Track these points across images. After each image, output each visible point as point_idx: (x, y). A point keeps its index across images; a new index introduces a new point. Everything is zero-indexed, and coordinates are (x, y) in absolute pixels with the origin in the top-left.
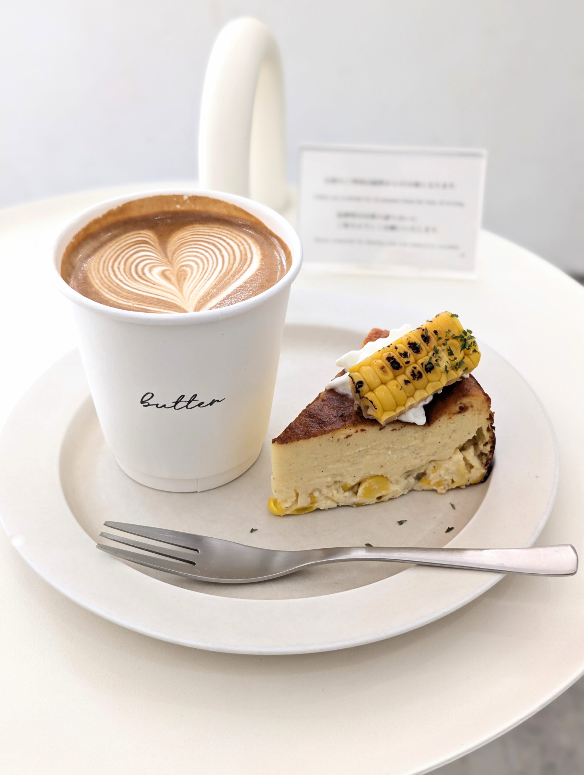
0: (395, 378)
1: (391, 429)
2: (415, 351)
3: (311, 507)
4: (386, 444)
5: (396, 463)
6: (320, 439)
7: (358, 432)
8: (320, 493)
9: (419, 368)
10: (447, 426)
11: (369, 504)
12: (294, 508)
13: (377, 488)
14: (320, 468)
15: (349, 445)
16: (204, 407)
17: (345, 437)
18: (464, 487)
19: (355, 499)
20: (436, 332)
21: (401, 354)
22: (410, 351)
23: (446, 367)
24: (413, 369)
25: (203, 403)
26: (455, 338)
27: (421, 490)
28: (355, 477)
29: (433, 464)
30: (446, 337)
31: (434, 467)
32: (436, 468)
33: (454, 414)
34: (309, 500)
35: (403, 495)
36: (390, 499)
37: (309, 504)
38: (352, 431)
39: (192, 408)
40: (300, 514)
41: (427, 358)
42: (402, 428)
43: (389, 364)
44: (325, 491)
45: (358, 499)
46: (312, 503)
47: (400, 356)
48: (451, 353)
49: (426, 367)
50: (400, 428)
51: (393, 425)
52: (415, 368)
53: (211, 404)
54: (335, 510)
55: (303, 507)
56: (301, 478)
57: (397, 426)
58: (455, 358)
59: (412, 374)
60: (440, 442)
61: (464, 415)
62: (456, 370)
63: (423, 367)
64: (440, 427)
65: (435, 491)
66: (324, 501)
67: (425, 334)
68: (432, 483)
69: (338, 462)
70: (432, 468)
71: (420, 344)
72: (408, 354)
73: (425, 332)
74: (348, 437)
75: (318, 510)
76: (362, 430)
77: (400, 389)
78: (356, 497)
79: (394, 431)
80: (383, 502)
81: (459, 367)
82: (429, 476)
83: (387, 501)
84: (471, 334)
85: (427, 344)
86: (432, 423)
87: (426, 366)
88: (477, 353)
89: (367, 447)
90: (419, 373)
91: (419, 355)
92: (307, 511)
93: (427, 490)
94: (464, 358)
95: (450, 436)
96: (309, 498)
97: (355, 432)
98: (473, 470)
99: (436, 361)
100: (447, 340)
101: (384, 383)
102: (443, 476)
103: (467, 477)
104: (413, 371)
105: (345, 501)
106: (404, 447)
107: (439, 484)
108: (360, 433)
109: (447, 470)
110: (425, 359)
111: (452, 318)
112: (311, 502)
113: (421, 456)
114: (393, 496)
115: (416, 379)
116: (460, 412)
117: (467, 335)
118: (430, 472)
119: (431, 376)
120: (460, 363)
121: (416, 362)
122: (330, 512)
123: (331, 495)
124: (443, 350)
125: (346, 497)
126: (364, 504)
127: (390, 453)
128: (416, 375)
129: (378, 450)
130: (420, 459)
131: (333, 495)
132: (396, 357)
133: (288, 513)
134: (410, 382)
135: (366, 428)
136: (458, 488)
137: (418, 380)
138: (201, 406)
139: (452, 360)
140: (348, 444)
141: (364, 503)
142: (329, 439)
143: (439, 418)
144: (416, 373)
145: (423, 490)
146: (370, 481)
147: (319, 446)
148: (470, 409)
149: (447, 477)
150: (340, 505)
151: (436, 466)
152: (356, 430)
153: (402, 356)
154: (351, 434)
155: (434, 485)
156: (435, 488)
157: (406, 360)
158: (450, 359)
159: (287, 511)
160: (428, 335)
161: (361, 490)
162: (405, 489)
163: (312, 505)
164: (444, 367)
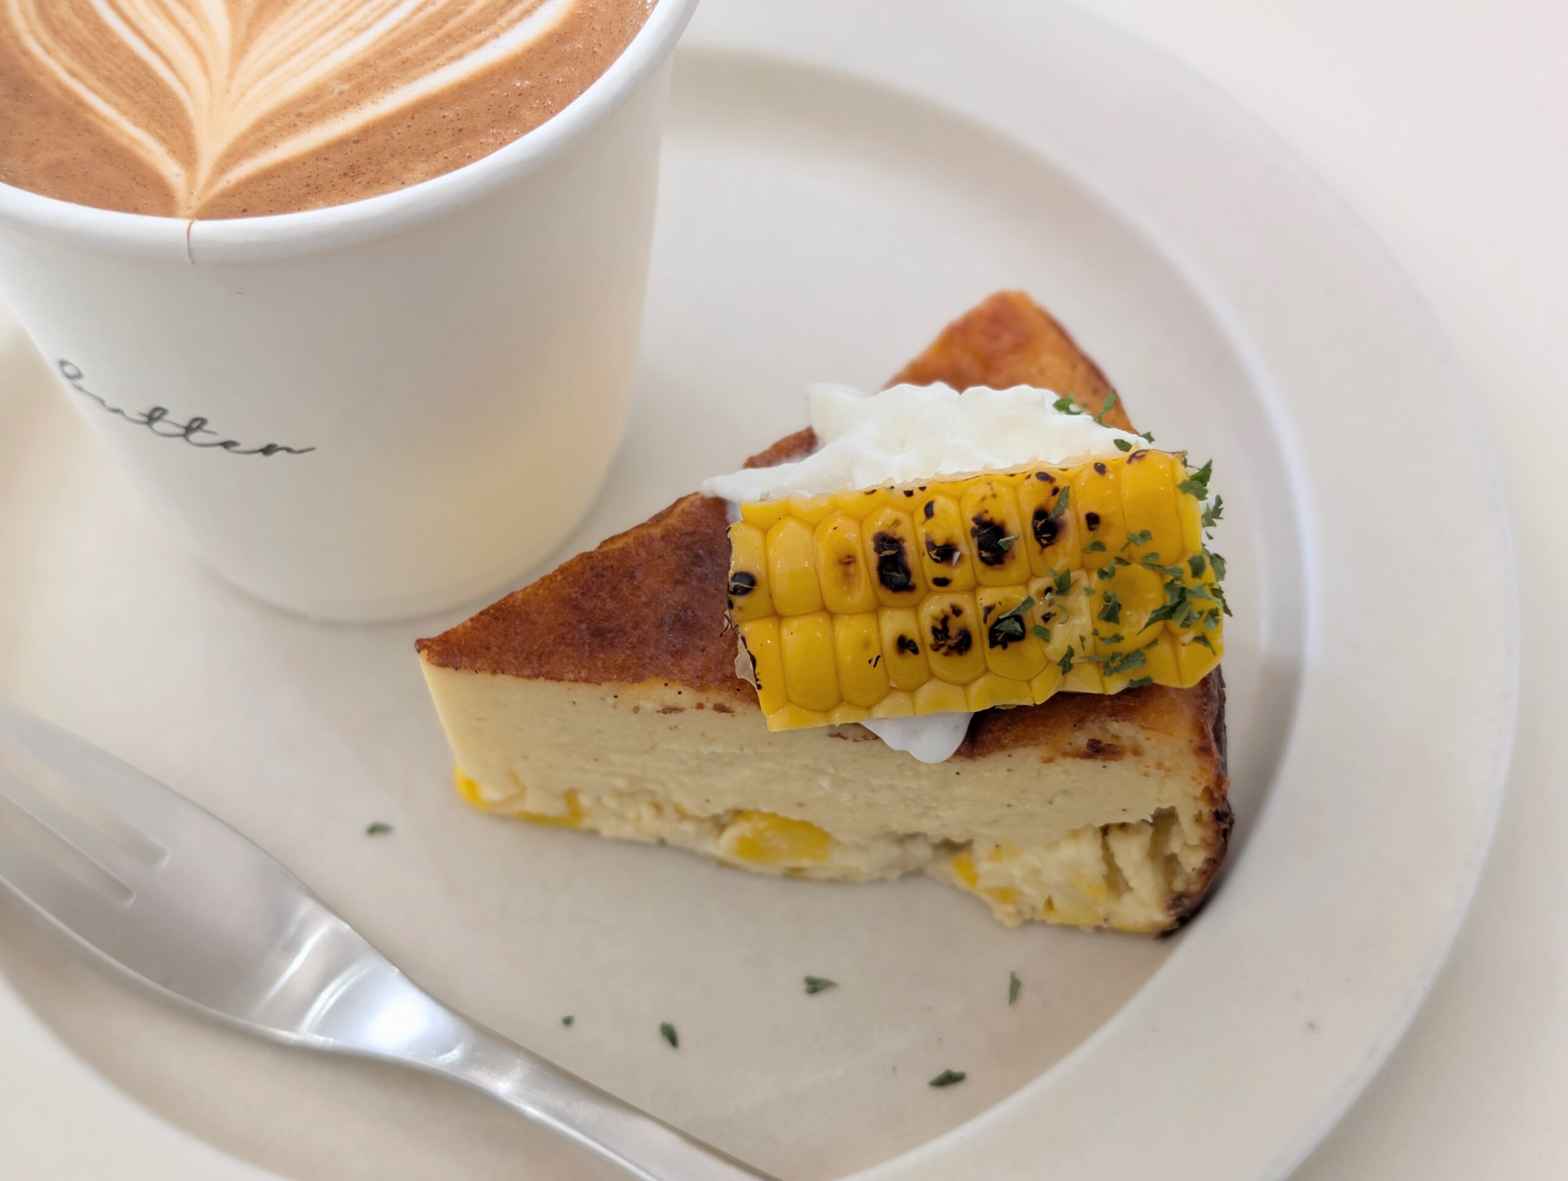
0: (876, 610)
2: (984, 554)
7: (707, 710)
15: (678, 731)
17: (662, 707)
20: (1094, 519)
21: (931, 545)
22: (967, 548)
23: (1071, 653)
26: (1155, 567)
30: (1123, 549)
33: (1068, 753)
34: (561, 806)
36: (831, 881)
37: (566, 814)
38: (685, 698)
41: (1017, 596)
43: (873, 559)
46: (575, 814)
47: (924, 547)
48: (1111, 613)
49: (996, 628)
52: (957, 611)
59: (940, 627)
62: (1105, 674)
63: (985, 621)
66: (613, 822)
67: (1054, 509)
68: (982, 882)
71: (1017, 539)
72: (957, 555)
73: (1058, 502)
77: (870, 662)
78: (717, 845)
80: (806, 880)
81: (1117, 670)
83: (821, 882)
85: (1044, 546)
87: (999, 621)
88: (1208, 649)
90: (965, 634)
91: (991, 575)
94: (1154, 642)
96: (563, 802)
97: (694, 705)
99: (1046, 618)
100: (1120, 561)
101: (825, 612)
104: (945, 620)
105: (685, 841)
108: (709, 713)
110: (1007, 600)
111: (1179, 491)
112: (570, 811)
115: (943, 650)
117: (1201, 578)
119: (1002, 659)
120: (1130, 659)
121: (974, 588)
124: (1089, 592)
128: (948, 637)
132: (909, 547)
134: (916, 651)
135: (737, 706)
137: (946, 654)
139: (1102, 639)
140: (674, 729)
142: (603, 699)
144: (953, 632)
150: (668, 845)
152: (699, 700)
153: (933, 553)
154: (680, 706)
157: (941, 571)
158: (1095, 633)
160: (1061, 517)
164: (1064, 651)
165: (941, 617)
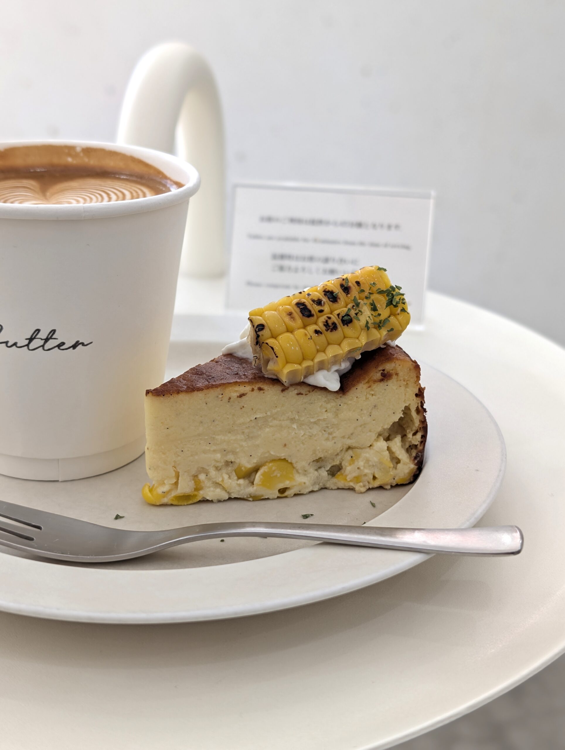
0: (305, 327)
1: (296, 392)
2: (331, 300)
3: (195, 496)
4: (290, 413)
5: (303, 443)
6: (205, 394)
7: (254, 391)
8: (207, 475)
9: (334, 319)
10: (366, 399)
11: (268, 499)
12: (174, 494)
13: (279, 475)
14: (206, 437)
15: (244, 409)
16: (65, 351)
17: (239, 395)
18: (389, 487)
19: (251, 490)
20: (358, 283)
21: (313, 301)
22: (324, 299)
23: (367, 322)
24: (327, 319)
25: (63, 344)
26: (381, 292)
27: (336, 488)
28: (251, 456)
29: (350, 452)
30: (370, 290)
31: (352, 457)
32: (354, 458)
33: (375, 381)
34: (192, 484)
35: (312, 492)
36: (296, 495)
37: (193, 490)
38: (246, 389)
39: (49, 350)
40: (181, 505)
41: (346, 310)
42: (309, 392)
43: (298, 310)
44: (213, 473)
45: (255, 488)
46: (198, 489)
47: (312, 303)
48: (374, 308)
49: (343, 319)
50: (308, 393)
51: (299, 387)
52: (329, 318)
53: (74, 346)
54: (225, 503)
55: (185, 493)
56: (182, 450)
57: (304, 390)
58: (379, 315)
59: (326, 324)
60: (357, 420)
61: (387, 385)
62: (379, 330)
63: (339, 318)
64: (357, 397)
65: (352, 489)
66: (212, 489)
67: (345, 284)
68: (348, 478)
69: (230, 432)
70: (349, 458)
71: (338, 293)
72: (323, 302)
73: (346, 282)
74: (241, 396)
75: (205, 501)
76: (260, 389)
77: (309, 339)
78: (253, 487)
79: (300, 395)
80: (286, 497)
81: (383, 326)
82: (345, 469)
83: (292, 497)
84: (400, 290)
85: (347, 295)
86: (348, 391)
87: (343, 317)
88: (406, 313)
89: (266, 414)
90: (334, 324)
91: (335, 305)
92: (191, 502)
93: (343, 489)
94: (389, 317)
95: (371, 413)
96: (193, 482)
97: (251, 390)
98: (399, 466)
99: (356, 314)
100: (370, 293)
101: (289, 330)
102: (362, 468)
103: (392, 473)
104: (327, 322)
105: (239, 491)
106: (312, 420)
107: (357, 479)
108: (256, 392)
109: (368, 461)
110: (343, 311)
111: (378, 271)
112: (195, 487)
113: (335, 437)
114: (300, 491)
115: (330, 330)
116: (382, 380)
117: (395, 291)
118: (347, 464)
119: (348, 330)
120: (385, 321)
121: (331, 313)
122: (220, 505)
123: (220, 479)
124: (365, 304)
125: (239, 485)
126: (263, 498)
127: (295, 426)
128: (330, 326)
129: (280, 420)
130: (333, 441)
131: (223, 481)
132: (307, 303)
133: (165, 500)
134: (321, 333)
135: (265, 387)
136: (381, 488)
137: (331, 331)
138: (61, 348)
139: (375, 316)
140: (242, 407)
141: (262, 496)
142: (218, 397)
143: (357, 384)
144: (330, 324)
145: (338, 489)
146: (271, 464)
147: (205, 404)
148: (394, 377)
149: (366, 471)
150: (233, 497)
151: (353, 455)
152: (252, 388)
153: (315, 303)
154: (245, 392)
155: (351, 481)
156: (352, 484)
157: (319, 308)
158: (372, 315)
159: (164, 497)
160: (348, 285)
161: (258, 477)
162: (315, 484)
163: (196, 493)
164: (365, 323)
165: (325, 321)
